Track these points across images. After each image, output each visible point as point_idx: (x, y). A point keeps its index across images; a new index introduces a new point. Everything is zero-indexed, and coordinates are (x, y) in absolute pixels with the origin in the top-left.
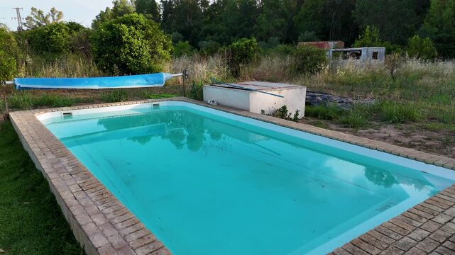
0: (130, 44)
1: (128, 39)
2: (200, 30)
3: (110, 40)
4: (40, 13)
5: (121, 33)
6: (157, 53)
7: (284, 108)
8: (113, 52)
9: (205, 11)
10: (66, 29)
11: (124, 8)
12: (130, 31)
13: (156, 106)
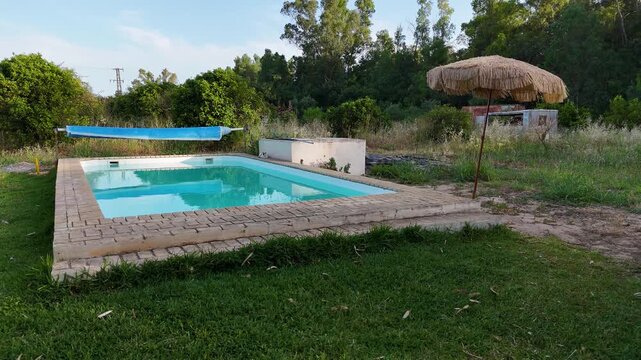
0: (211, 101)
1: (208, 95)
2: (339, 93)
3: (190, 98)
4: (149, 75)
5: (201, 90)
6: (242, 113)
7: (332, 160)
8: (191, 111)
9: (350, 70)
10: (158, 90)
11: (247, 67)
12: (211, 87)
13: (210, 161)
